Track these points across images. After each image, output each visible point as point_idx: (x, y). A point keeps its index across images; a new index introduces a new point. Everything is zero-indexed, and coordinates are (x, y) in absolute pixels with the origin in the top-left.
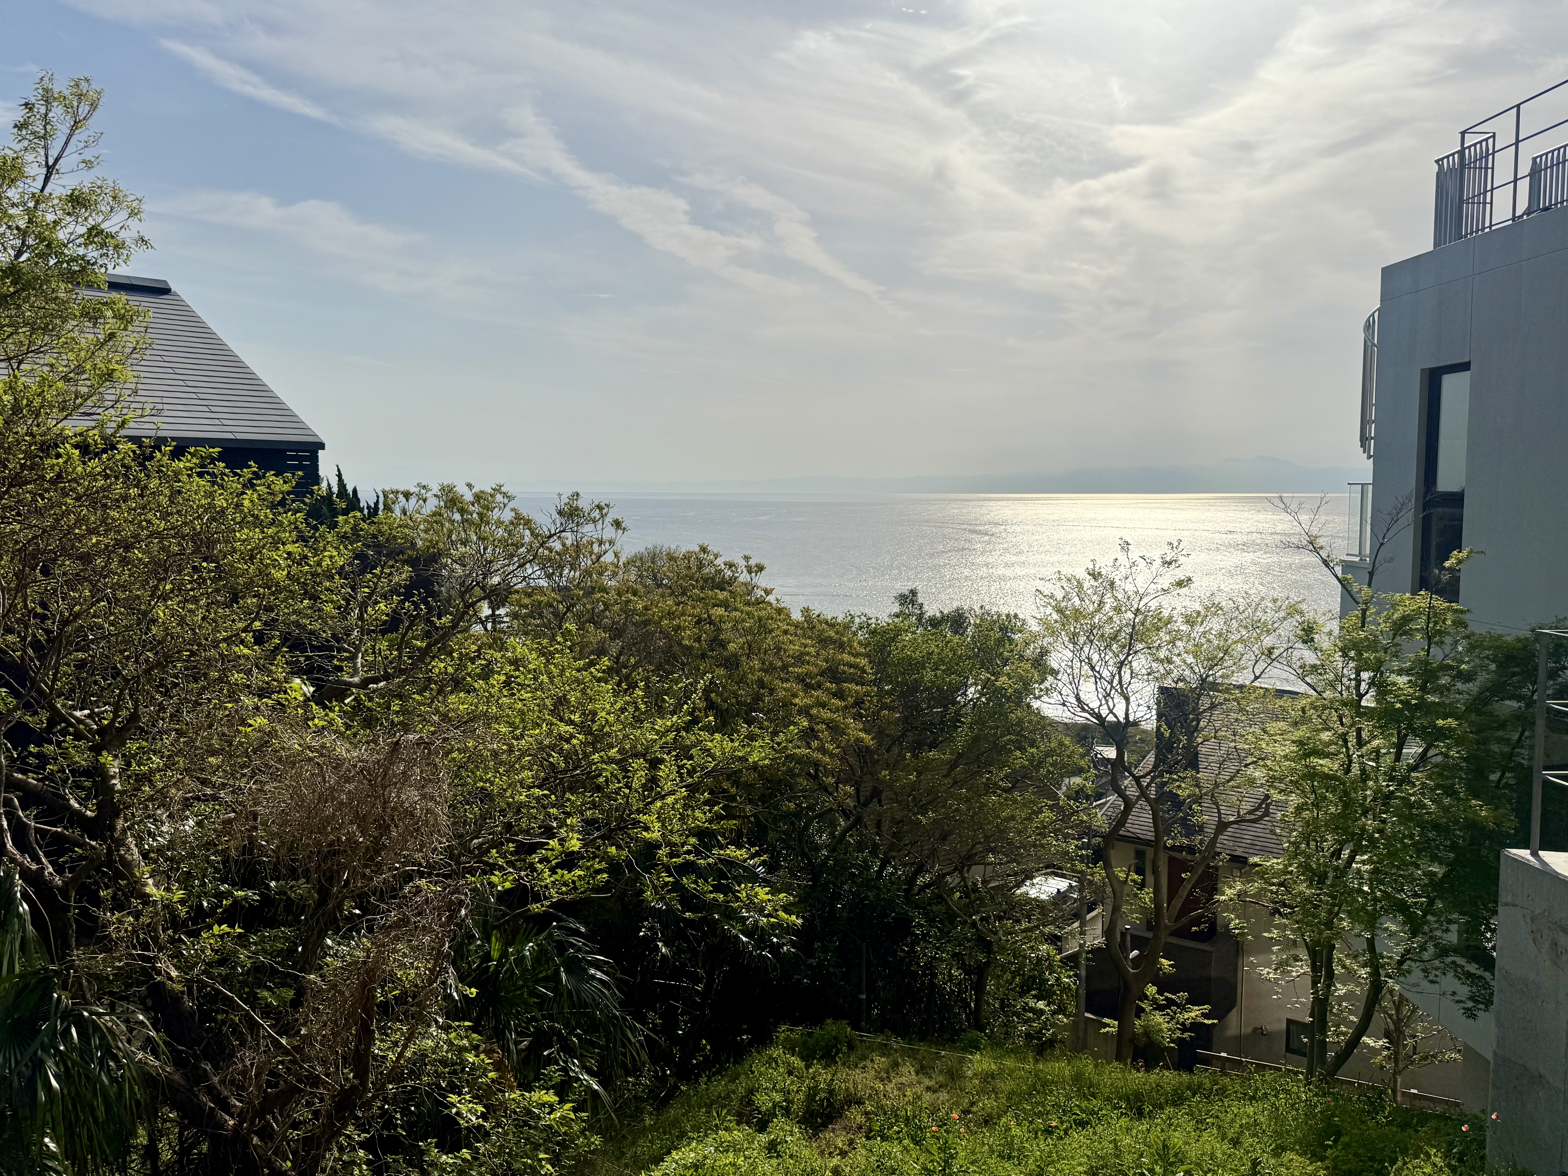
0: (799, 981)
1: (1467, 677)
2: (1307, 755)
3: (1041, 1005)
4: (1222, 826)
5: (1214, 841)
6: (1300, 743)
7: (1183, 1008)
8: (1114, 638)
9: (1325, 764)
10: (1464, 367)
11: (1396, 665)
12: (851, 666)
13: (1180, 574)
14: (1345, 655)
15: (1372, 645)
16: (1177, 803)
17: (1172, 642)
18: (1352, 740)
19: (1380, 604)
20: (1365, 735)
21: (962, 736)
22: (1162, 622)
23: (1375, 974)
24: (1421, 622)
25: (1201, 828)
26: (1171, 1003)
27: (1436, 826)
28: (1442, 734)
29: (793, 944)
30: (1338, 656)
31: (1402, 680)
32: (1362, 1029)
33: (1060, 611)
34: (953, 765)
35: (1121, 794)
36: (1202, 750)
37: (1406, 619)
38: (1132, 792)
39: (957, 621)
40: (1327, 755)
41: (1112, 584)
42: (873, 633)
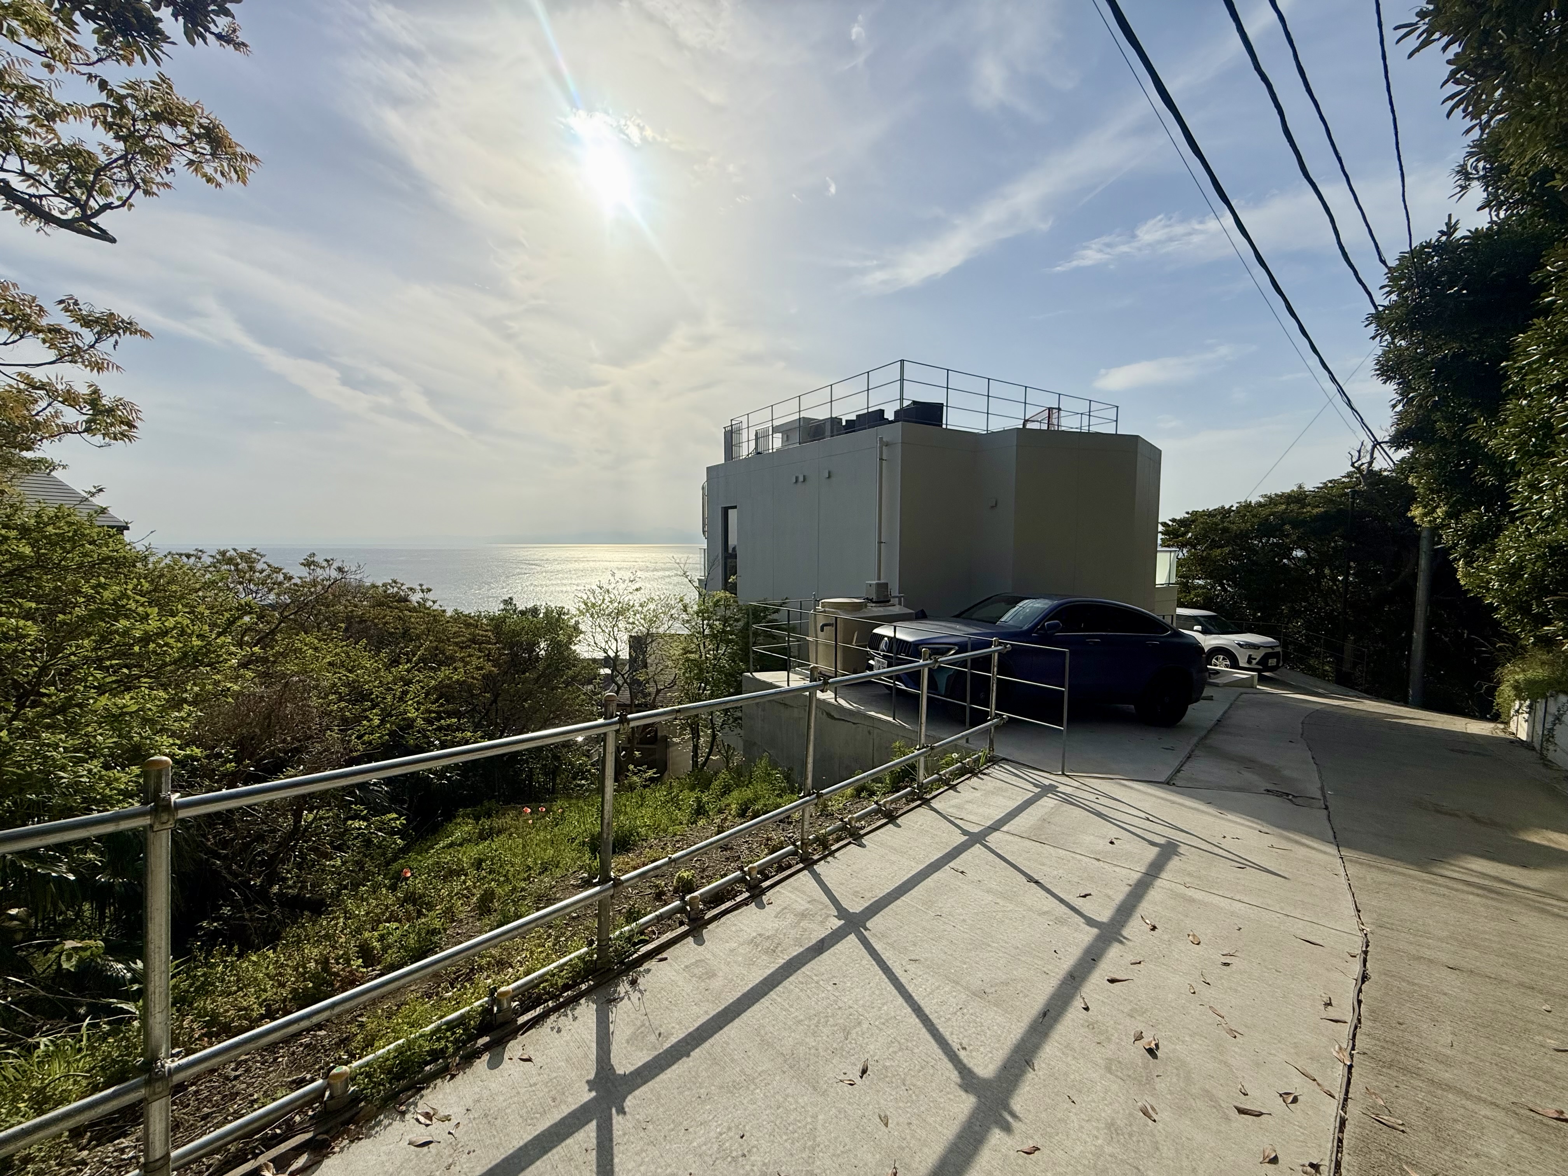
0: (462, 793)
1: (737, 620)
2: (685, 654)
3: (583, 782)
4: (658, 691)
5: (655, 698)
6: (683, 649)
7: (645, 772)
8: (609, 615)
9: (692, 656)
10: (735, 507)
11: (714, 618)
12: (482, 636)
13: (637, 586)
14: (698, 616)
15: (707, 611)
16: (639, 683)
17: (635, 615)
18: (702, 646)
19: (709, 595)
20: (707, 644)
21: (541, 666)
22: (629, 607)
23: (713, 732)
24: (722, 602)
25: (650, 694)
26: (640, 771)
27: (730, 674)
28: (731, 641)
29: (458, 775)
30: (695, 616)
31: (717, 623)
32: (709, 754)
33: (586, 604)
34: (538, 678)
35: (617, 684)
36: (649, 661)
37: (718, 601)
38: (620, 682)
39: (535, 611)
40: (692, 653)
41: (608, 591)
42: (492, 620)
